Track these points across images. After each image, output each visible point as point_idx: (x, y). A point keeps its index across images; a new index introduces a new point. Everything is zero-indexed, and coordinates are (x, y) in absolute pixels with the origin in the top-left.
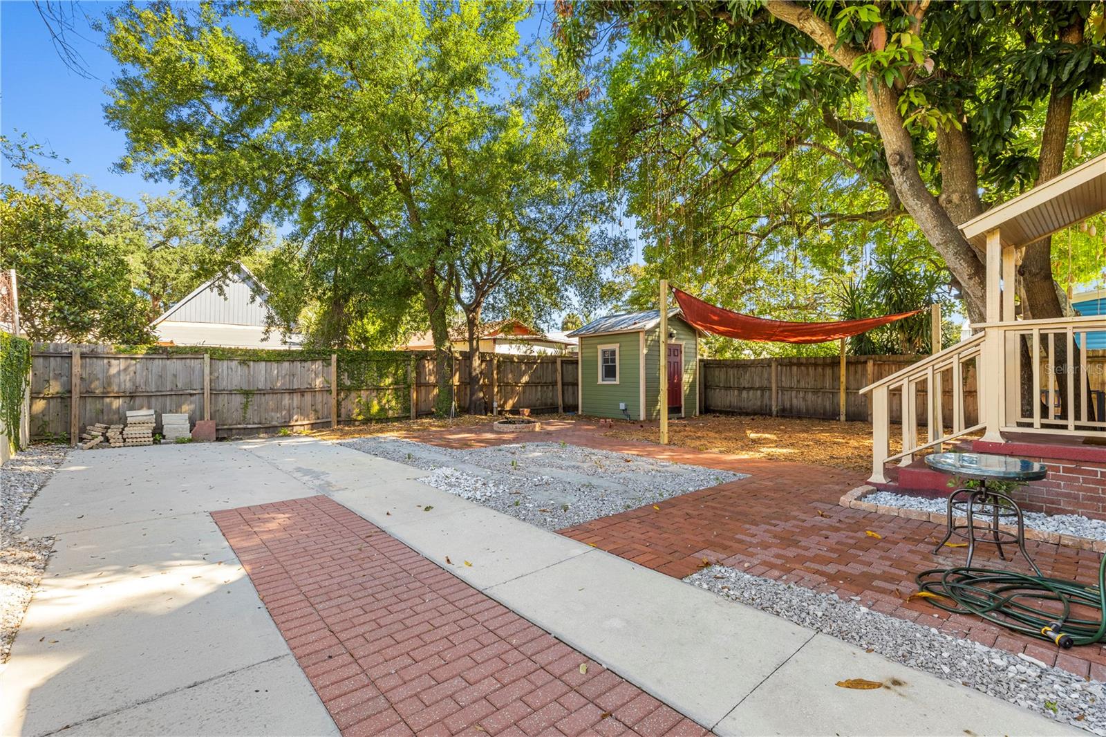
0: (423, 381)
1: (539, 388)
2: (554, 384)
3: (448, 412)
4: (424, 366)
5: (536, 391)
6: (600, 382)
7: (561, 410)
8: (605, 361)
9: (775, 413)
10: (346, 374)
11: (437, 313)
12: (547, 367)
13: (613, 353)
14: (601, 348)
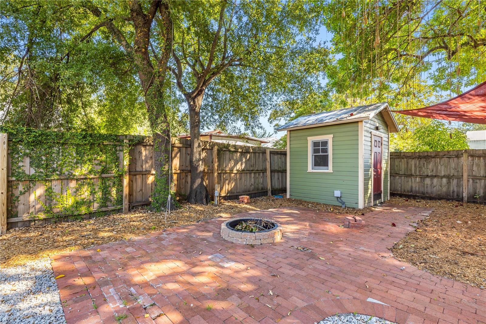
0: (139, 169)
1: (253, 175)
2: (264, 171)
3: (164, 204)
4: (140, 153)
5: (250, 177)
6: (310, 169)
7: (270, 193)
8: (315, 151)
9: (466, 199)
10: (28, 160)
11: (152, 90)
12: (259, 157)
13: (325, 143)
14: (311, 140)
